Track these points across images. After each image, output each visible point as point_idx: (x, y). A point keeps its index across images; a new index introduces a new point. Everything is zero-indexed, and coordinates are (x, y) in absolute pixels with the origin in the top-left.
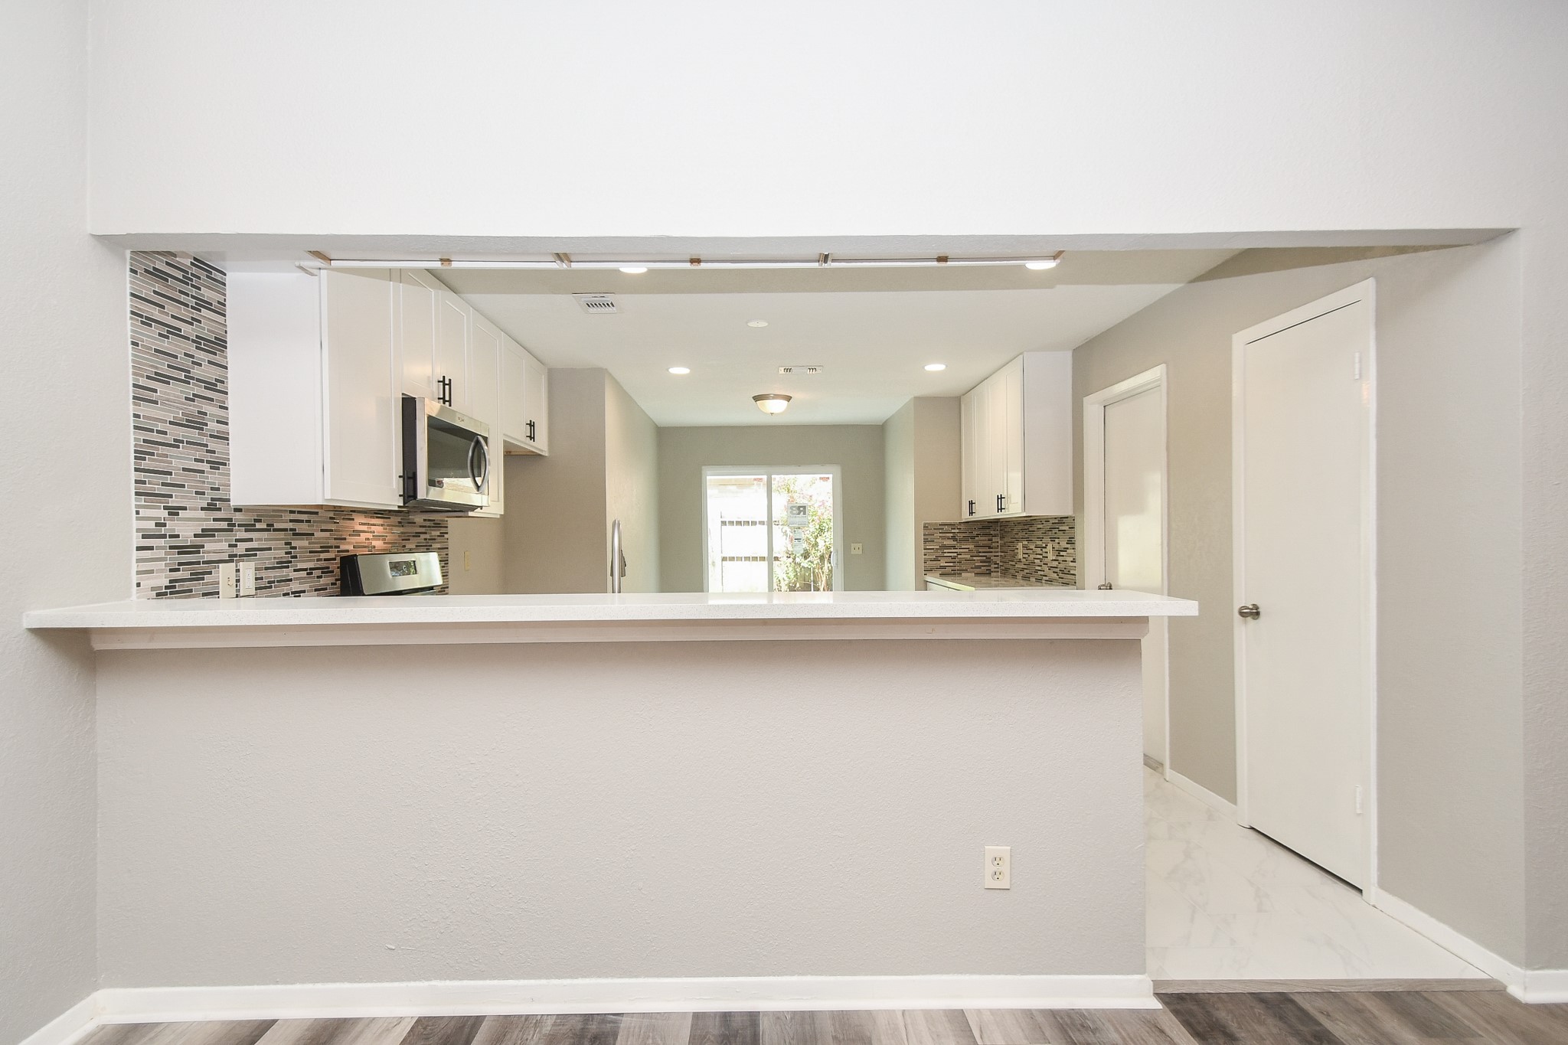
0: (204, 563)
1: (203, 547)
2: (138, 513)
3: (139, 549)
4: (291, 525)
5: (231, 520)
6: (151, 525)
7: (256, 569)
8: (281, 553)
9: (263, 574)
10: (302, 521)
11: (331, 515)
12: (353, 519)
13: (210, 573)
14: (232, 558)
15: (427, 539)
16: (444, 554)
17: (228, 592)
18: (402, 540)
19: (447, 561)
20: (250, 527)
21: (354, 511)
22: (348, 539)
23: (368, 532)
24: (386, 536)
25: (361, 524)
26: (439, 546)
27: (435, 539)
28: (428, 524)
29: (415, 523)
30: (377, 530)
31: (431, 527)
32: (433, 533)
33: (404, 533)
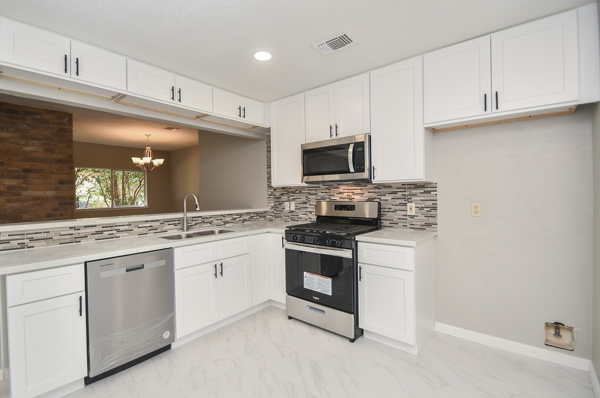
0: (281, 201)
1: (281, 197)
2: (268, 191)
3: (268, 198)
4: (308, 191)
5: (288, 191)
6: (270, 193)
7: (295, 204)
8: (304, 200)
9: (298, 205)
10: (313, 190)
11: (327, 187)
12: (339, 188)
13: (283, 204)
14: (288, 200)
15: (406, 195)
16: (430, 203)
17: (287, 209)
18: (377, 195)
19: (435, 209)
20: (294, 193)
21: (340, 185)
22: (336, 195)
23: (350, 192)
24: (364, 194)
25: (343, 189)
26: (423, 198)
27: (417, 195)
28: (408, 186)
29: (392, 187)
30: (356, 191)
31: (411, 188)
32: (414, 191)
33: (381, 192)
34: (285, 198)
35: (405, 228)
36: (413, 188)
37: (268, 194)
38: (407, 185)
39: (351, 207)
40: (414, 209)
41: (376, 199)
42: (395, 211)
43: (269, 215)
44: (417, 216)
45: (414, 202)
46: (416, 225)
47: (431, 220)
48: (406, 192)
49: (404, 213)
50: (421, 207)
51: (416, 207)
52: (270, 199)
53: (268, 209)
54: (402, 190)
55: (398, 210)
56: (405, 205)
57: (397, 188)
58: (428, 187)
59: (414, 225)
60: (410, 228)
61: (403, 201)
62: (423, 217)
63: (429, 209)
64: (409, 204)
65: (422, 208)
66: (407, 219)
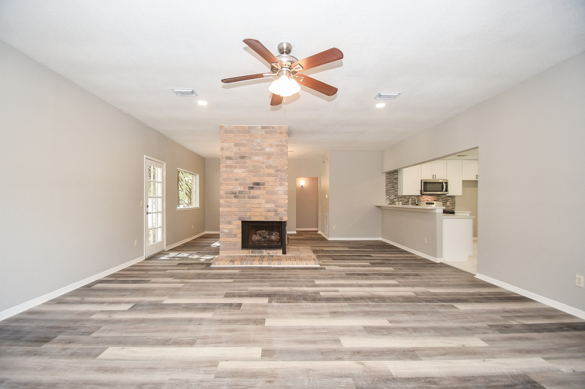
1: (394, 200)
2: (386, 196)
6: (388, 197)
7: (402, 202)
13: (395, 202)
14: (398, 201)
16: (453, 202)
19: (455, 203)
20: (401, 198)
23: (427, 198)
25: (425, 197)
26: (451, 200)
29: (442, 197)
30: (429, 198)
32: (449, 198)
34: (396, 200)
37: (386, 199)
44: (450, 206)
47: (454, 207)
49: (446, 205)
52: (388, 201)
54: (445, 198)
56: (446, 202)
61: (446, 201)
65: (451, 204)
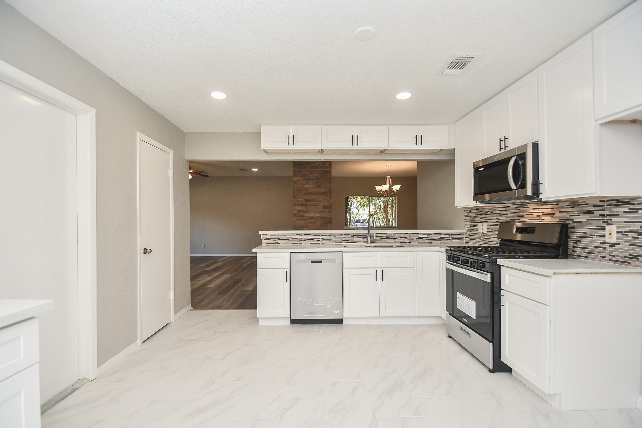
0: (476, 223)
1: (475, 219)
2: (465, 212)
4: (498, 212)
5: (481, 212)
6: (467, 214)
7: (488, 226)
8: (495, 221)
9: (489, 227)
10: (503, 210)
11: (516, 206)
12: (529, 207)
13: (477, 225)
14: (481, 222)
15: (604, 215)
16: (637, 227)
17: (480, 231)
18: (570, 216)
20: (486, 213)
21: (530, 204)
22: (525, 216)
23: (539, 212)
24: (555, 214)
25: (533, 209)
26: (627, 220)
27: (619, 215)
28: (608, 203)
29: (587, 204)
30: (546, 211)
31: (611, 205)
32: (615, 210)
33: (573, 211)
34: (478, 219)
35: (603, 259)
36: (614, 205)
37: (465, 215)
38: (608, 201)
39: (531, 230)
40: (615, 235)
41: (568, 220)
42: (591, 236)
43: (466, 237)
44: (619, 244)
45: (615, 225)
46: (617, 256)
47: (638, 251)
48: (604, 210)
49: (601, 239)
50: (625, 232)
51: (617, 232)
52: (466, 220)
53: (465, 231)
54: (601, 208)
55: (594, 235)
56: (603, 228)
57: (594, 206)
58: (634, 204)
59: (614, 256)
60: (610, 260)
61: (601, 223)
62: (627, 246)
63: (636, 235)
64: (608, 228)
65: (626, 234)
66: (605, 248)
